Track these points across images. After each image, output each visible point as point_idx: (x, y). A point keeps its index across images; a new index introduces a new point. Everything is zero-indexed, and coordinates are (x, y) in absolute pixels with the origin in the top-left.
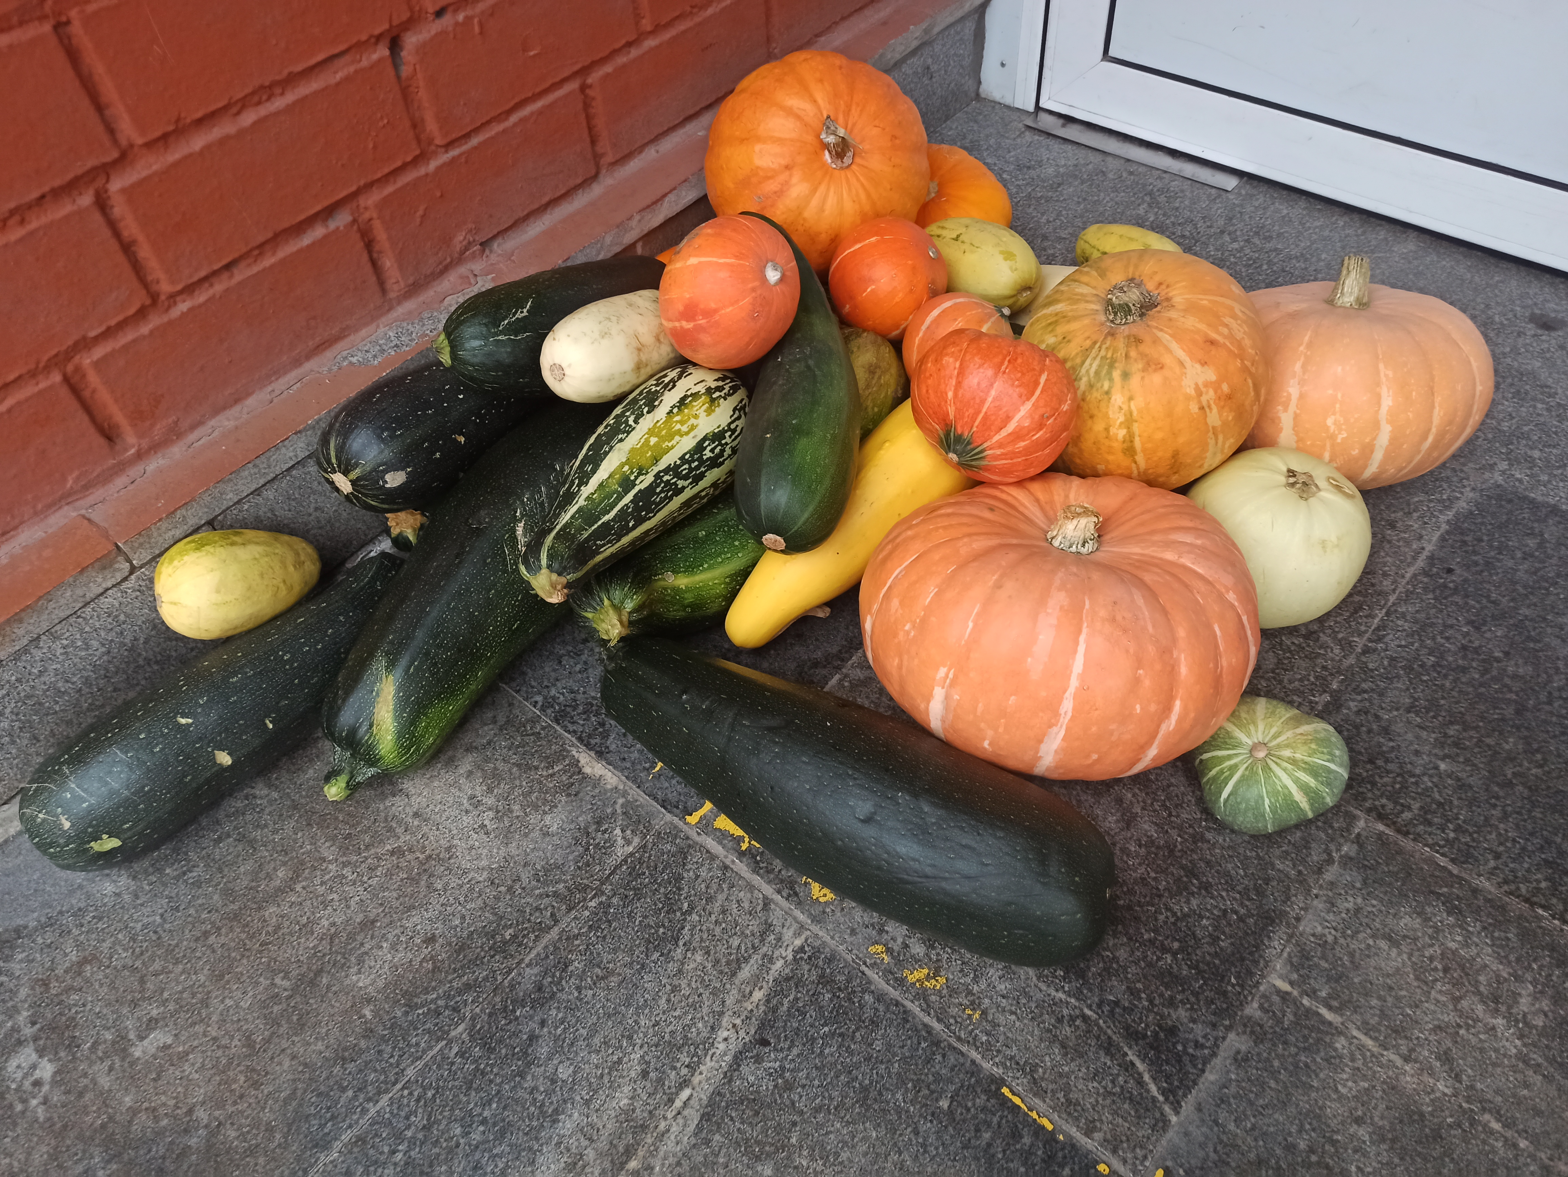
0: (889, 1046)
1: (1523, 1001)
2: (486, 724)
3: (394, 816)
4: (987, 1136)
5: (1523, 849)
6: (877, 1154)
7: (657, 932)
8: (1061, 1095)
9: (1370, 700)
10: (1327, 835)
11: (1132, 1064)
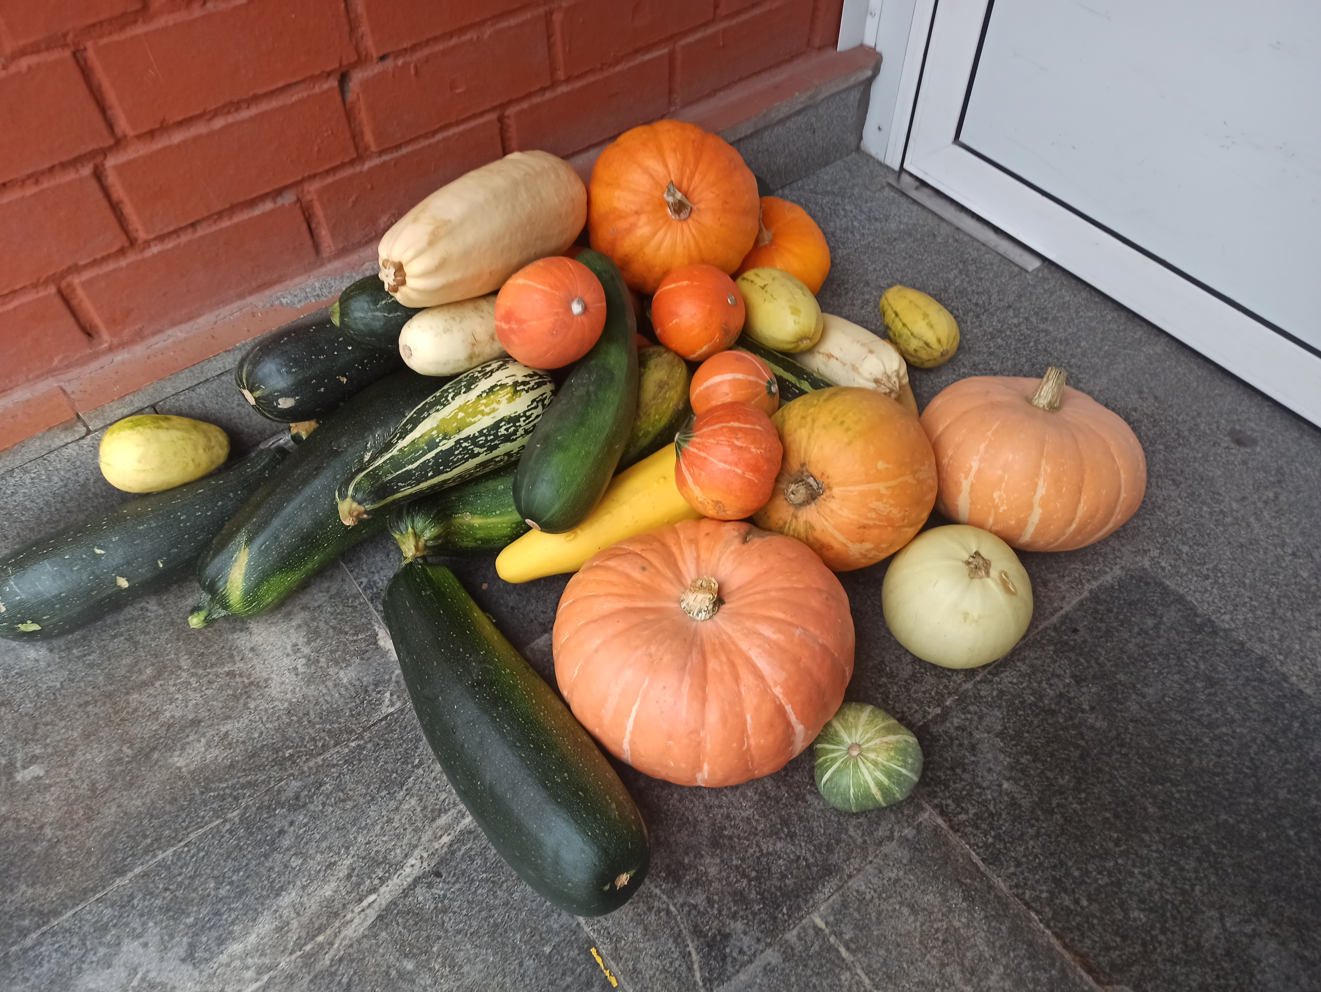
0: (524, 898)
1: (993, 978)
2: (321, 592)
3: (237, 647)
4: (569, 979)
5: (1041, 864)
6: (489, 974)
7: (391, 775)
8: (631, 964)
9: (971, 721)
10: (896, 818)
11: (690, 953)
